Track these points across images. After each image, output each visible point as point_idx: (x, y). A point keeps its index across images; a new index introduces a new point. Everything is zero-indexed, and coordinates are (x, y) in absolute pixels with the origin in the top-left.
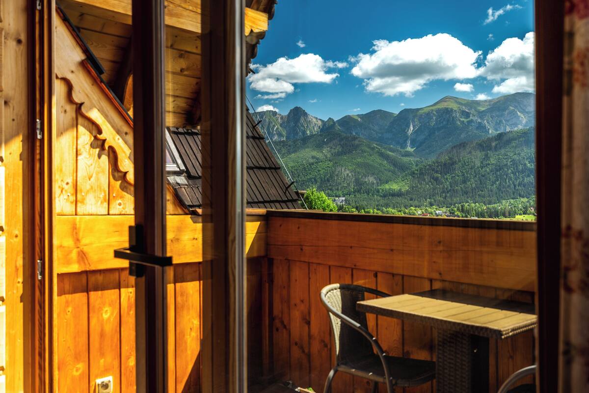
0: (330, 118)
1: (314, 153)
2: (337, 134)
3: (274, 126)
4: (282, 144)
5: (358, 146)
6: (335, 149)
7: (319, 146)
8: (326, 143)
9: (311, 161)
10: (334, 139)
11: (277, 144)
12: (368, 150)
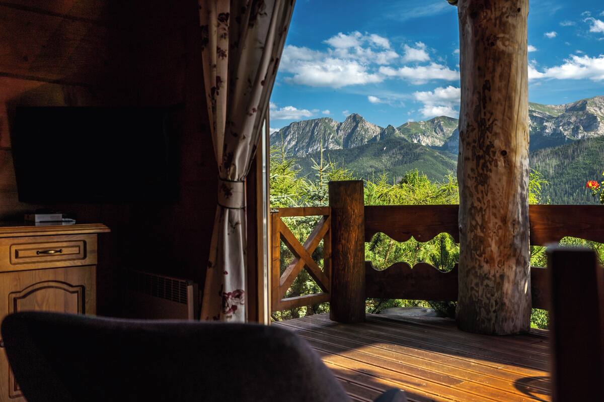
0: (389, 126)
1: (372, 163)
2: (398, 142)
3: (330, 134)
4: (338, 153)
5: (419, 155)
6: (395, 158)
7: (378, 154)
8: (386, 152)
9: (369, 170)
10: (394, 148)
11: (333, 153)
12: (431, 159)
